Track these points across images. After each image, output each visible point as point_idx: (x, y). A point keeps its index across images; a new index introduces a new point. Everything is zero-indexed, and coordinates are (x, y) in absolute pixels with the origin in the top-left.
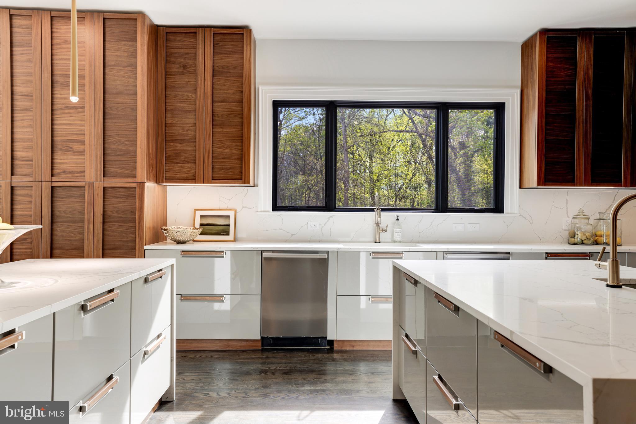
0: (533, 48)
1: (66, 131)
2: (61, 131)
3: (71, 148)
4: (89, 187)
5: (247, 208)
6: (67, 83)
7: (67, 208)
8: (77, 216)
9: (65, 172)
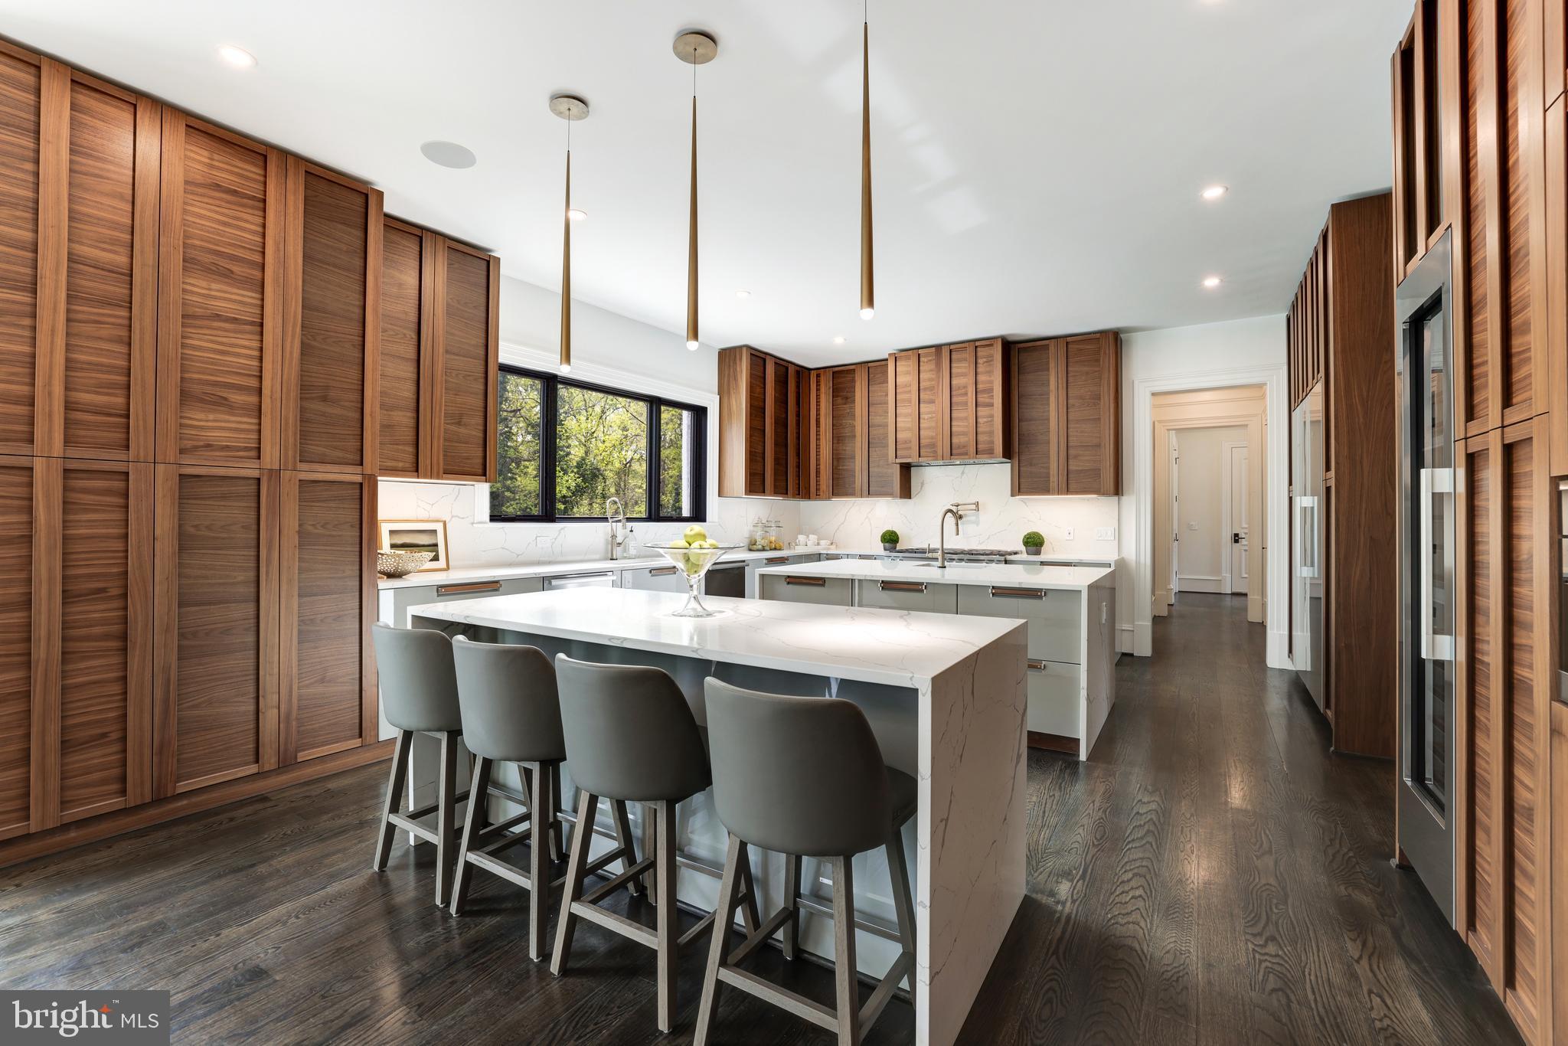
0: (738, 362)
1: (212, 364)
2: (202, 363)
3: (225, 399)
4: (269, 479)
5: (459, 517)
6: (218, 269)
7: (214, 520)
8: (238, 535)
9: (208, 446)
